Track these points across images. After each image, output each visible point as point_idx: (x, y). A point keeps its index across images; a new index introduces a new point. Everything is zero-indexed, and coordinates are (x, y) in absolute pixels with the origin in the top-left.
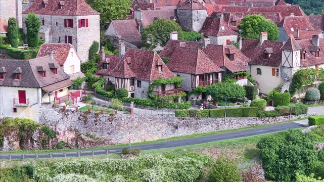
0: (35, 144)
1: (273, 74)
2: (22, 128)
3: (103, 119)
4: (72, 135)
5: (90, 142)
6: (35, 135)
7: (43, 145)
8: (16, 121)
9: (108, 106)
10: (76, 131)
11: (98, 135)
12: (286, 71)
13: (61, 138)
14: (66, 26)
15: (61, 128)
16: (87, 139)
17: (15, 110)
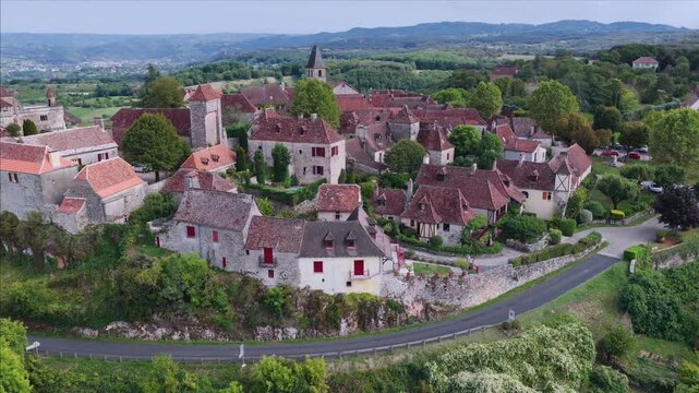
0: (380, 322)
1: (544, 198)
2: (362, 306)
3: (453, 283)
4: (420, 307)
5: (441, 312)
6: (381, 312)
7: (388, 322)
8: (353, 296)
9: (435, 260)
10: (423, 300)
11: (447, 303)
12: (560, 195)
13: (412, 313)
14: (314, 155)
15: (408, 299)
16: (438, 308)
17: (349, 284)
